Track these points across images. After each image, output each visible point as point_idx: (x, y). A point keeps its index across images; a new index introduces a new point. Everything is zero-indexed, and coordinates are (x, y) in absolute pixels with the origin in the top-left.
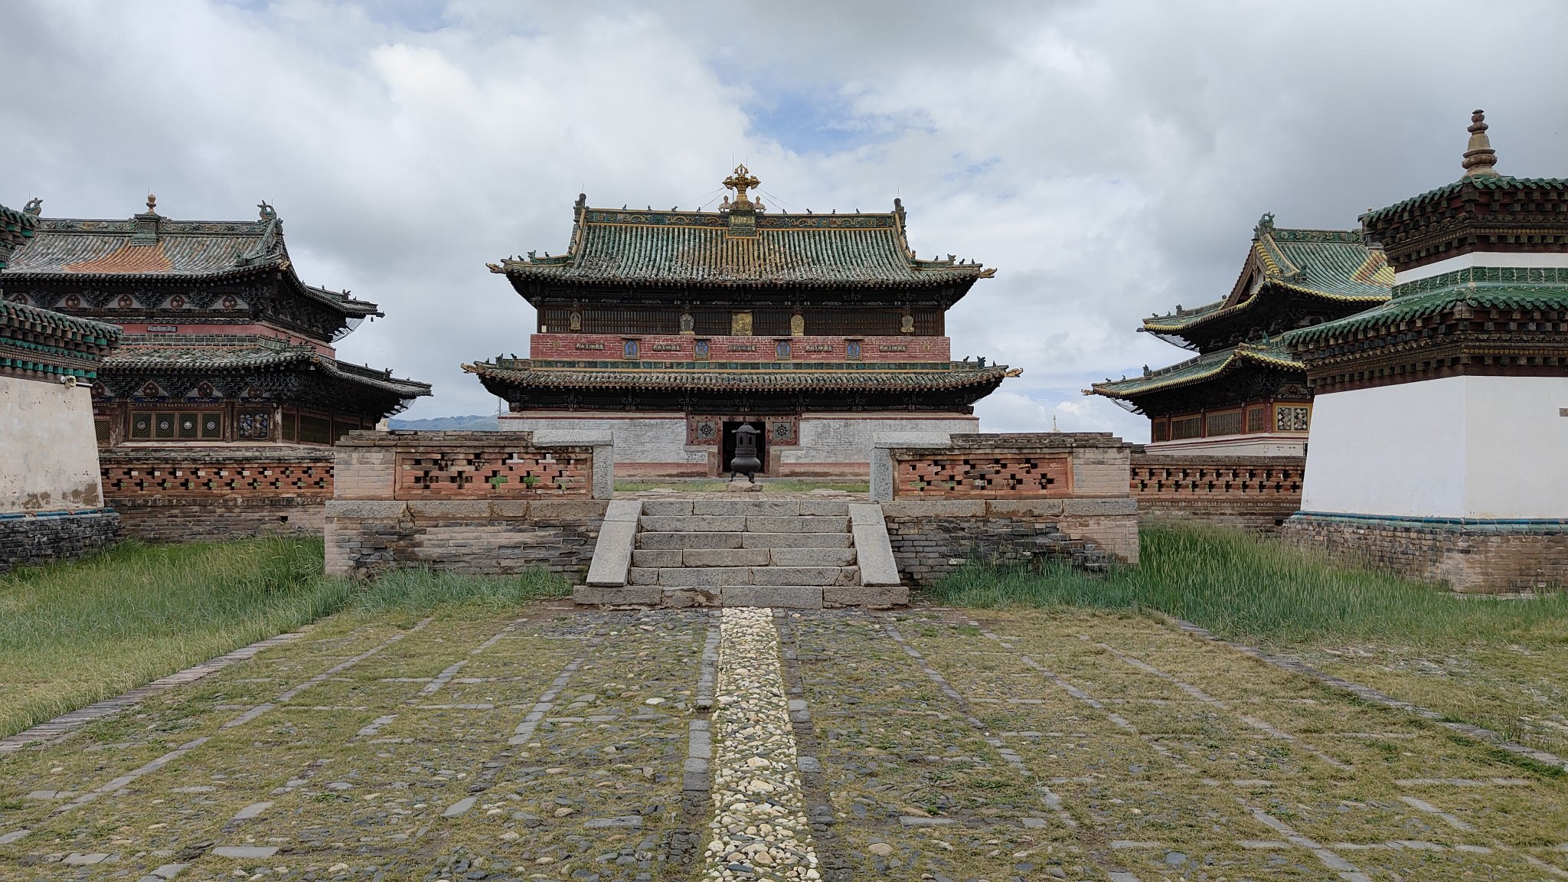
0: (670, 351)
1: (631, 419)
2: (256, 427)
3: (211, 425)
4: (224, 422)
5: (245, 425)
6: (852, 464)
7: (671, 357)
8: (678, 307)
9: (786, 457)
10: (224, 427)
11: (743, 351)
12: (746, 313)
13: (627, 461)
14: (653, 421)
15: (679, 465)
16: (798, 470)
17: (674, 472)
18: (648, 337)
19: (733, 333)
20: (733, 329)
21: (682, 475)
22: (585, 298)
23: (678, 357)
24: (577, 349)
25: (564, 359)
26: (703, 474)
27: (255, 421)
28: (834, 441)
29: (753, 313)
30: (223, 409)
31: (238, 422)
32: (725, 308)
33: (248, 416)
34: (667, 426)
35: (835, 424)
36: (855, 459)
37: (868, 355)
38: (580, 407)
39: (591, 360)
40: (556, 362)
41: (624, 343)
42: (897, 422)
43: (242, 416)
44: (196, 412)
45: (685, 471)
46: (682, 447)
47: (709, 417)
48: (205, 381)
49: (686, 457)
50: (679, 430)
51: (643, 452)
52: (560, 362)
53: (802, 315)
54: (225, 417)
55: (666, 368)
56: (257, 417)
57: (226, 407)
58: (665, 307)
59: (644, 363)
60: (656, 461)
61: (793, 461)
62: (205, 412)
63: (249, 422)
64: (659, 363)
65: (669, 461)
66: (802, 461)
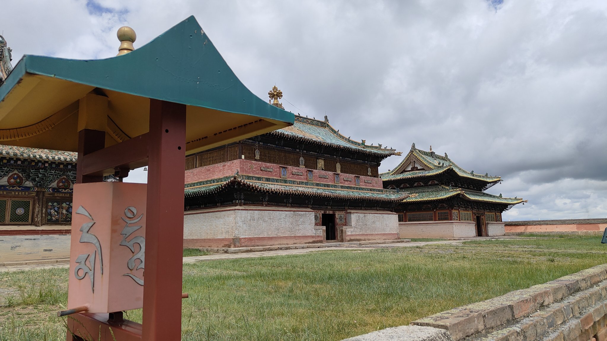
0: (298, 175)
1: (294, 211)
2: (62, 213)
3: (20, 211)
4: (34, 209)
5: (52, 211)
6: (367, 235)
7: (299, 179)
8: (298, 153)
9: (349, 231)
10: (33, 213)
11: (324, 178)
12: (322, 159)
13: (293, 235)
14: (302, 213)
15: (313, 237)
16: (352, 238)
17: (311, 240)
18: (290, 167)
19: (318, 169)
20: (318, 167)
21: (314, 242)
22: (261, 142)
23: (301, 179)
24: (261, 170)
25: (256, 176)
26: (321, 242)
27: (62, 208)
28: (362, 223)
29: (324, 160)
30: (33, 197)
31: (47, 208)
32: (314, 156)
33: (55, 204)
34: (308, 215)
35: (362, 215)
36: (368, 232)
37: (361, 184)
38: (268, 204)
39: (268, 177)
40: (253, 177)
41: (281, 169)
42: (378, 215)
43: (50, 204)
44: (5, 199)
45: (315, 240)
46: (313, 227)
47: (317, 211)
48: (16, 172)
49: (315, 232)
50: (312, 218)
51: (299, 230)
52: (255, 177)
53: (339, 163)
54: (34, 205)
55: (298, 184)
56: (64, 205)
57: (37, 195)
58: (293, 152)
59: (289, 180)
60: (304, 235)
61: (350, 234)
62: (14, 199)
63: (56, 209)
64: (295, 181)
65: (309, 235)
66: (353, 233)
